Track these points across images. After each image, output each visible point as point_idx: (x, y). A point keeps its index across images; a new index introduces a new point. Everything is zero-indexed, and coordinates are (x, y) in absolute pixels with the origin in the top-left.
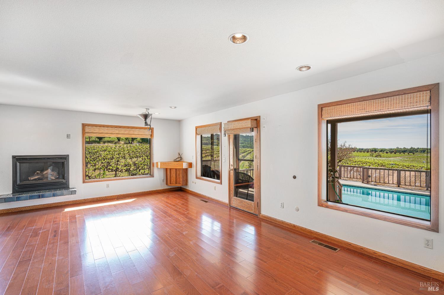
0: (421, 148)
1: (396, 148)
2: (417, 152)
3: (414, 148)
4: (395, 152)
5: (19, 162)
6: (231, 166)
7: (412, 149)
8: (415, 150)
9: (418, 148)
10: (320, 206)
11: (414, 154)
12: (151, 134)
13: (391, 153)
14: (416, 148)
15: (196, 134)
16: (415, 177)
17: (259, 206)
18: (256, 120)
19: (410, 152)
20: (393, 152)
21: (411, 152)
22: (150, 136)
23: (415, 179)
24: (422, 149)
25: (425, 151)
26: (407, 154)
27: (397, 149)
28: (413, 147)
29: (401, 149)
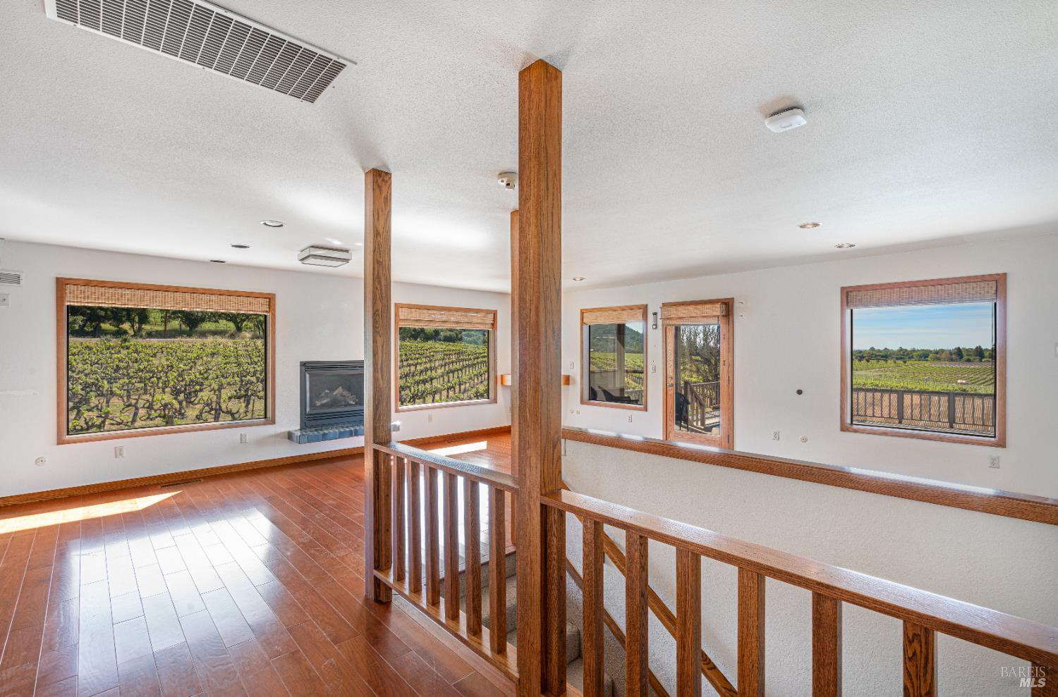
0: (919, 349)
1: (868, 349)
2: (912, 357)
3: (906, 350)
4: (867, 358)
5: (309, 374)
6: (669, 379)
7: (901, 353)
8: (908, 354)
9: (914, 351)
10: (844, 431)
11: (905, 362)
12: (492, 322)
13: (860, 361)
14: (909, 349)
15: (582, 323)
16: (920, 407)
17: (731, 441)
18: (725, 303)
19: (897, 359)
20: (864, 357)
21: (901, 358)
22: (490, 326)
23: (921, 412)
24: (921, 352)
25: (927, 357)
26: (892, 361)
27: (871, 352)
28: (904, 348)
29: (879, 351)
